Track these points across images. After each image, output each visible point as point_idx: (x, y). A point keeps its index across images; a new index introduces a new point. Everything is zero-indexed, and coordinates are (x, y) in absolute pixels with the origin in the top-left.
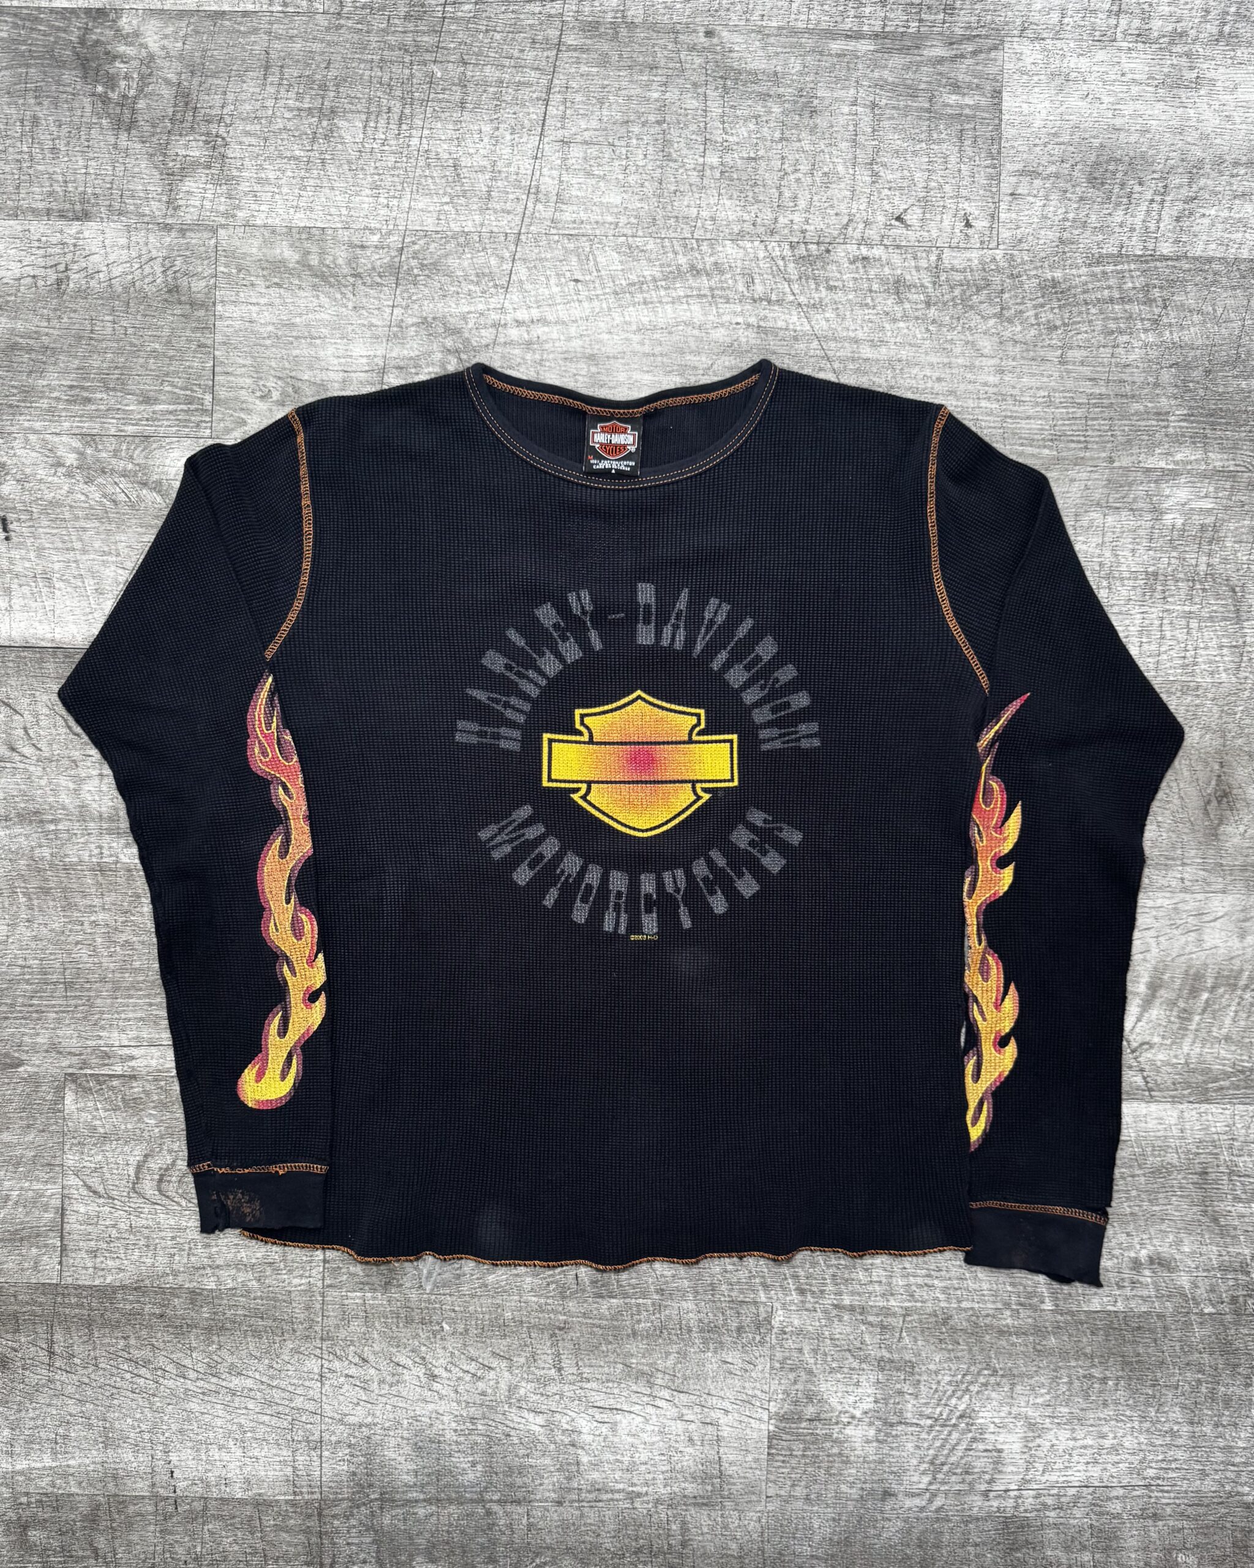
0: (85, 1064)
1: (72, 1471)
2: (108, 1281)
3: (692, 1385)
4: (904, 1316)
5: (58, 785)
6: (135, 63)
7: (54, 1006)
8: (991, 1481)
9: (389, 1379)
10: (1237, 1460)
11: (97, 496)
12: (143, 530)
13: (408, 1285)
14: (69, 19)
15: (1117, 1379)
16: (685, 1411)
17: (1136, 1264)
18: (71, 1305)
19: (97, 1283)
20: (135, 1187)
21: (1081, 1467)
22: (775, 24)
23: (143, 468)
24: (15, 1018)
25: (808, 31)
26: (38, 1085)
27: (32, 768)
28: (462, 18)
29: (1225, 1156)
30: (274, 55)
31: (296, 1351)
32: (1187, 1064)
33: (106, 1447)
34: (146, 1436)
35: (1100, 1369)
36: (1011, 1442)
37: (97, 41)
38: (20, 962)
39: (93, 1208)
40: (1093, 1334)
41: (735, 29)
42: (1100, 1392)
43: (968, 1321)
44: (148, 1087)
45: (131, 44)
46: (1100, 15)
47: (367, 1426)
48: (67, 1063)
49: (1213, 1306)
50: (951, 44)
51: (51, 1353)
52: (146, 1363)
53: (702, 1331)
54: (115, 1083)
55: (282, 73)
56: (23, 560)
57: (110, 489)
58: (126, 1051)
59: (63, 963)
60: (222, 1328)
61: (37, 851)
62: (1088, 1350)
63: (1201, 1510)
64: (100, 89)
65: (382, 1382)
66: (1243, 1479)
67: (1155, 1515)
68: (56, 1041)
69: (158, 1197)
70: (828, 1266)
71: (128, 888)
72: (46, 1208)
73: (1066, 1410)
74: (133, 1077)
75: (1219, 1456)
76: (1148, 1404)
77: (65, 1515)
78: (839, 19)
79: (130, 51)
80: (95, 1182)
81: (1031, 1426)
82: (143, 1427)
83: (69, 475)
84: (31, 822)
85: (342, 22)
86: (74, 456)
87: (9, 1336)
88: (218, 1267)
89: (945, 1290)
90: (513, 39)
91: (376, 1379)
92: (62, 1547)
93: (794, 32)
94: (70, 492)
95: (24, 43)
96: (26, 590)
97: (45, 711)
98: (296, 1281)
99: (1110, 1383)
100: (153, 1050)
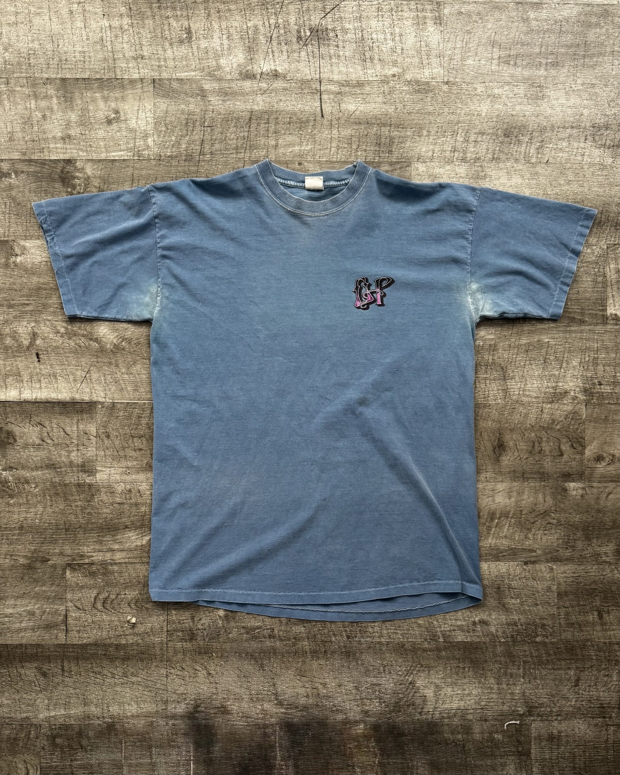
0: (74, 559)
1: (72, 715)
2: (84, 642)
3: (308, 674)
4: (387, 645)
5: (61, 454)
6: (82, 180)
7: (61, 538)
8: (422, 708)
9: (193, 675)
10: (516, 698)
11: (73, 344)
12: (91, 357)
13: (199, 639)
14: (57, 164)
15: (469, 667)
16: (305, 684)
17: (474, 623)
18: (70, 652)
19: (80, 643)
20: (94, 606)
21: (457, 702)
22: (325, 160)
23: (91, 333)
24: (47, 543)
25: (336, 162)
26: (56, 568)
27: (51, 448)
28: (206, 160)
29: (507, 581)
30: (135, 175)
31: (157, 666)
32: (490, 547)
33: (85, 706)
34: (100, 701)
35: (462, 664)
36: (429, 693)
37: (68, 172)
38: (48, 521)
39: (78, 614)
40: (459, 650)
41: (309, 162)
42: (463, 673)
43: (411, 646)
44: (98, 567)
45: (81, 172)
46: (447, 152)
47: (185, 694)
48: (66, 559)
49: (505, 639)
50: (391, 165)
51: (63, 670)
52: (100, 673)
53: (311, 653)
54: (86, 566)
55: (139, 183)
56: (45, 369)
57: (78, 342)
58: (90, 554)
59: (64, 522)
60: (128, 658)
61: (53, 479)
62: (457, 656)
63: (503, 717)
64: (69, 190)
65: (189, 677)
66: (519, 705)
67: (485, 719)
68: (63, 551)
69: (103, 610)
70: (358, 627)
71: (89, 492)
72: (60, 615)
73: (450, 680)
74: (93, 564)
75: (509, 696)
76: (481, 677)
77: (70, 732)
78: (349, 157)
79: (80, 175)
80: (79, 604)
81: (437, 686)
82: (99, 698)
83: (62, 336)
84: (51, 468)
85: (161, 162)
86: (64, 329)
87: (47, 664)
88: (126, 635)
89: (402, 634)
90: (226, 168)
91: (188, 676)
92: (69, 745)
93: (332, 162)
94: (63, 343)
95: (40, 173)
96: (46, 380)
97: (55, 426)
98: (157, 639)
99: (466, 669)
100: (100, 553)
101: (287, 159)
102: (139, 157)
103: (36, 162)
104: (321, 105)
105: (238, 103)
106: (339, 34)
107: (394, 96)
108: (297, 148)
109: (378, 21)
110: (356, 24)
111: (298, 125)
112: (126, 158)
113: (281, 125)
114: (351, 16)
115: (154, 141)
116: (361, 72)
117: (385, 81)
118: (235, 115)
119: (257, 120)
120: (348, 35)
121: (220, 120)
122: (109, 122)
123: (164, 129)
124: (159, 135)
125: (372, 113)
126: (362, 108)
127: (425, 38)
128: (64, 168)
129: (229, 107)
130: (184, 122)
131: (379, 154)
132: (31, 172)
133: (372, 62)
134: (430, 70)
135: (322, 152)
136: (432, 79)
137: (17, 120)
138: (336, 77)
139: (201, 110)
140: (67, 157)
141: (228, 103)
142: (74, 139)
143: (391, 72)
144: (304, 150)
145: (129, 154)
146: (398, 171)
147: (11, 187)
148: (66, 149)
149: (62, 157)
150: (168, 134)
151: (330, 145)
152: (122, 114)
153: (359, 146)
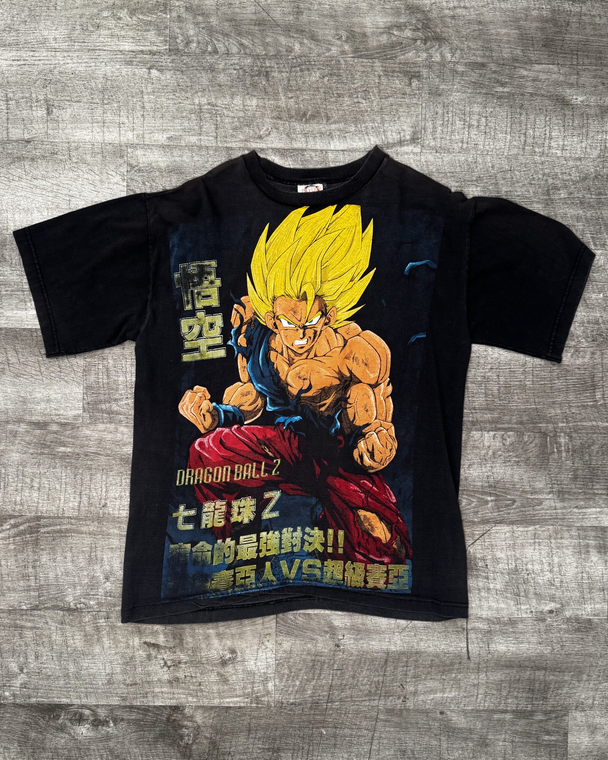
101: (427, 707)
102: (257, 703)
103: (139, 709)
104: (468, 645)
105: (373, 643)
106: (489, 564)
107: (550, 635)
108: (439, 695)
109: (534, 549)
110: (509, 553)
111: (441, 669)
112: (242, 705)
113: (421, 669)
114: (504, 543)
115: (275, 685)
116: (514, 608)
117: (540, 618)
118: (368, 656)
119: (394, 662)
120: (500, 565)
121: (351, 662)
122: (224, 663)
123: (286, 671)
124: (281, 680)
125: (525, 655)
126: (514, 649)
127: (587, 569)
128: (170, 715)
129: (362, 647)
130: (311, 664)
131: (532, 701)
132: (132, 719)
133: (526, 596)
134: (593, 606)
135: (468, 700)
136: (595, 615)
137: (117, 660)
138: (485, 614)
139: (330, 650)
140: (173, 702)
141: (362, 642)
142: (182, 683)
143: (547, 608)
144: (447, 697)
145: (246, 700)
146: (553, 721)
147: (108, 737)
148: (174, 694)
149: (168, 703)
150: (291, 678)
151: (476, 691)
152: (239, 654)
153: (509, 692)
